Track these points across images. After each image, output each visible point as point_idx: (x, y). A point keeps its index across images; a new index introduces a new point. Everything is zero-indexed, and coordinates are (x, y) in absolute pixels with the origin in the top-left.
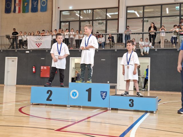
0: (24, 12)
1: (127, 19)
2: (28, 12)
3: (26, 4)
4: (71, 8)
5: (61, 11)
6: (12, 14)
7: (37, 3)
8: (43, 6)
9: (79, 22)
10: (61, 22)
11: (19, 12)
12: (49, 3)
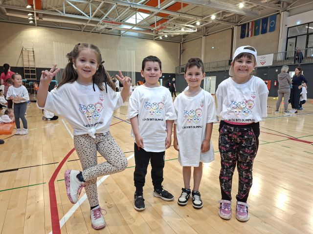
0: (255, 35)
2: (259, 34)
3: (257, 27)
4: (298, 23)
5: (288, 28)
6: (246, 39)
7: (267, 25)
8: (271, 26)
9: (306, 36)
10: (288, 38)
11: (251, 36)
12: (277, 23)
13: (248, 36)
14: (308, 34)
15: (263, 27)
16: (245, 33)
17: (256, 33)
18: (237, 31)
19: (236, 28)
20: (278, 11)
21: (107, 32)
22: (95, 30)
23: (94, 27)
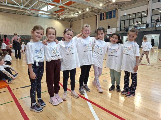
0: (107, 19)
1: (152, 15)
2: (108, 19)
3: (107, 15)
4: (125, 14)
5: (121, 16)
6: (102, 21)
7: (112, 14)
8: (114, 15)
9: (129, 20)
10: (121, 21)
11: (105, 19)
12: (116, 14)
14: (129, 19)
15: (110, 15)
16: (102, 18)
17: (107, 18)
18: (98, 17)
19: (97, 15)
20: (116, 8)
21: (32, 15)
22: (24, 13)
23: (24, 12)
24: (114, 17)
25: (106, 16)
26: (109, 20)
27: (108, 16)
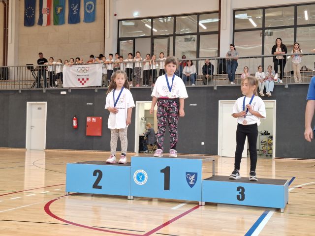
0: (56, 23)
1: (234, 31)
2: (63, 23)
4: (136, 15)
5: (119, 21)
6: (36, 28)
7: (79, 8)
8: (88, 12)
10: (119, 40)
12: (99, 7)
13: (40, 23)
14: (153, 37)
15: (71, 11)
16: (34, 17)
17: (58, 21)
24: (90, 18)
25: (56, 10)
26: (67, 27)
27: (63, 11)
